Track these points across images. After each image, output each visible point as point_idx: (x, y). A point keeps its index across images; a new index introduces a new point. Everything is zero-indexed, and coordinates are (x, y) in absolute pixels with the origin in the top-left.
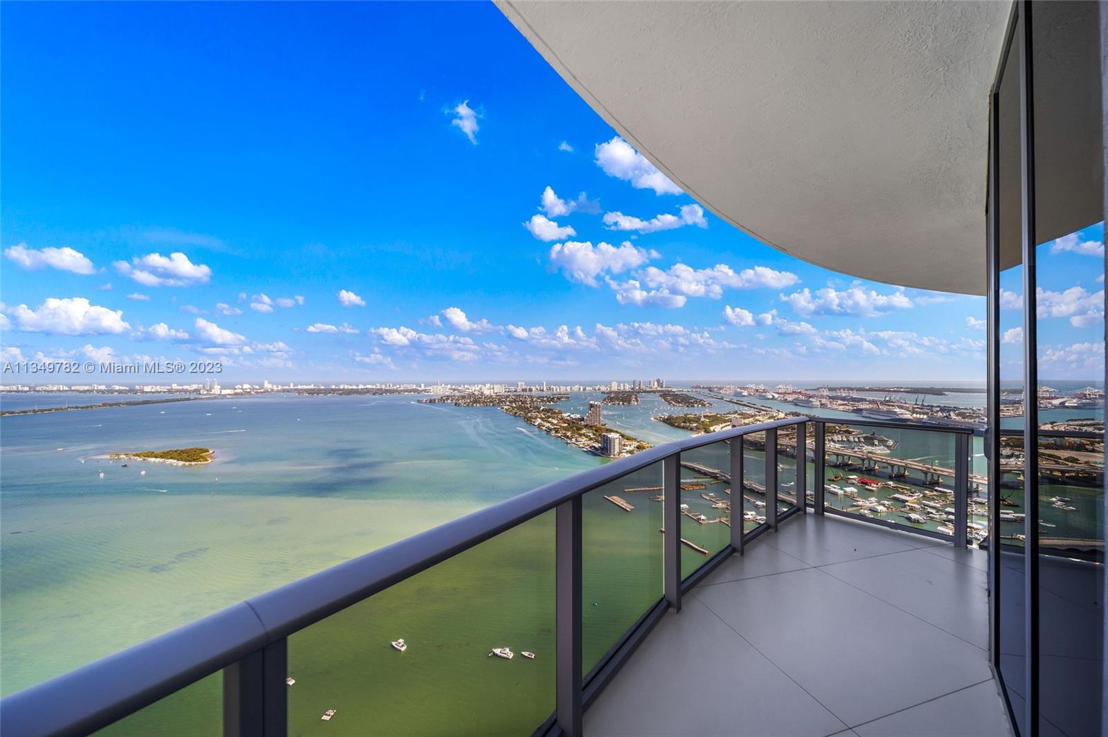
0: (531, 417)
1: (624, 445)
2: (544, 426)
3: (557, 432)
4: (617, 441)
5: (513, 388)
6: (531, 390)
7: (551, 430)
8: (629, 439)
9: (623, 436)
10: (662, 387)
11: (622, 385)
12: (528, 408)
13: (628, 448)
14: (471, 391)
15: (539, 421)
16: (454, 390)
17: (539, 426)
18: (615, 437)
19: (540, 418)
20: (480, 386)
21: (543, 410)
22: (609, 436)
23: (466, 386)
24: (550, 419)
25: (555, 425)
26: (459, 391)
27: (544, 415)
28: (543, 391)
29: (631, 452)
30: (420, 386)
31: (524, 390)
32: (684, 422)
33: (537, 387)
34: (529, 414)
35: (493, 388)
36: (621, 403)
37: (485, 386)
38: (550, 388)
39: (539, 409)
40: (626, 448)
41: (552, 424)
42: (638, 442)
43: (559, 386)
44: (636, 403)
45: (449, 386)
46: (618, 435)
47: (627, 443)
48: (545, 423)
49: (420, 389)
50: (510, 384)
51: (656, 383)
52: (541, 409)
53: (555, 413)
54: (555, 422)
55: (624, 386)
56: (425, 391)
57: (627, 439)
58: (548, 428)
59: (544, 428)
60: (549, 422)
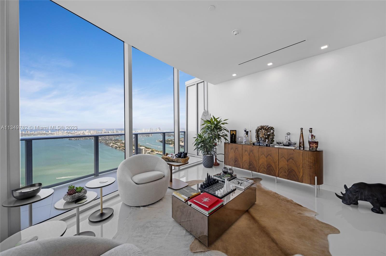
0: (108, 143)
1: (146, 151)
2: (114, 146)
3: (119, 148)
4: (144, 150)
5: (100, 132)
6: (108, 132)
7: (117, 147)
8: (148, 148)
9: (146, 148)
10: (160, 130)
11: (146, 130)
12: (107, 140)
13: (148, 152)
14: (78, 133)
15: (112, 144)
16: (69, 133)
17: (112, 146)
18: (143, 148)
19: (112, 143)
20: (83, 131)
21: (114, 140)
22: (141, 148)
23: (75, 131)
24: (117, 143)
25: (119, 145)
26: (71, 133)
27: (114, 142)
28: (114, 132)
29: (149, 153)
30: (48, 132)
31: (105, 132)
32: (167, 142)
33: (112, 131)
34: (107, 142)
35: (90, 132)
36: (146, 136)
37: (86, 131)
38: (117, 131)
39: (112, 140)
40: (147, 152)
41: (118, 145)
42: (152, 149)
43: (121, 131)
44: (151, 136)
45: (66, 131)
46: (144, 147)
47: (148, 150)
48: (114, 145)
49: (48, 133)
50: (99, 130)
51: (158, 129)
52: (113, 139)
53: (119, 141)
54: (119, 144)
55: (147, 130)
56: (51, 134)
57: (148, 149)
58: (116, 147)
59: (114, 147)
60: (116, 144)
